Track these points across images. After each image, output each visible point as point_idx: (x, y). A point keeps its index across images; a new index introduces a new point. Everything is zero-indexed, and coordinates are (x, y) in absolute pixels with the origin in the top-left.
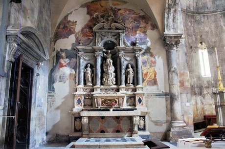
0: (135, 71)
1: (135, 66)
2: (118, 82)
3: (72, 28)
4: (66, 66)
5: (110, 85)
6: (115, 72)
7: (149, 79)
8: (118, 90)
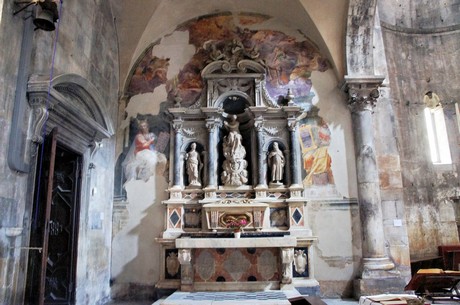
1: (286, 146)
3: (160, 72)
4: (148, 148)
8: (252, 195)
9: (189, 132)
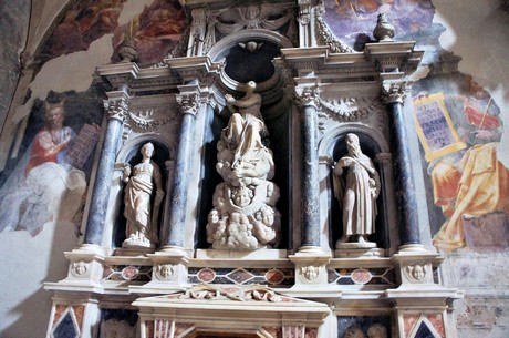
0: (387, 170)
2: (290, 231)
5: (242, 249)
6: (279, 176)
7: (470, 207)
9: (142, 120)
